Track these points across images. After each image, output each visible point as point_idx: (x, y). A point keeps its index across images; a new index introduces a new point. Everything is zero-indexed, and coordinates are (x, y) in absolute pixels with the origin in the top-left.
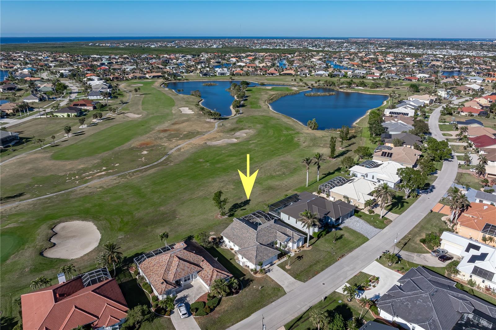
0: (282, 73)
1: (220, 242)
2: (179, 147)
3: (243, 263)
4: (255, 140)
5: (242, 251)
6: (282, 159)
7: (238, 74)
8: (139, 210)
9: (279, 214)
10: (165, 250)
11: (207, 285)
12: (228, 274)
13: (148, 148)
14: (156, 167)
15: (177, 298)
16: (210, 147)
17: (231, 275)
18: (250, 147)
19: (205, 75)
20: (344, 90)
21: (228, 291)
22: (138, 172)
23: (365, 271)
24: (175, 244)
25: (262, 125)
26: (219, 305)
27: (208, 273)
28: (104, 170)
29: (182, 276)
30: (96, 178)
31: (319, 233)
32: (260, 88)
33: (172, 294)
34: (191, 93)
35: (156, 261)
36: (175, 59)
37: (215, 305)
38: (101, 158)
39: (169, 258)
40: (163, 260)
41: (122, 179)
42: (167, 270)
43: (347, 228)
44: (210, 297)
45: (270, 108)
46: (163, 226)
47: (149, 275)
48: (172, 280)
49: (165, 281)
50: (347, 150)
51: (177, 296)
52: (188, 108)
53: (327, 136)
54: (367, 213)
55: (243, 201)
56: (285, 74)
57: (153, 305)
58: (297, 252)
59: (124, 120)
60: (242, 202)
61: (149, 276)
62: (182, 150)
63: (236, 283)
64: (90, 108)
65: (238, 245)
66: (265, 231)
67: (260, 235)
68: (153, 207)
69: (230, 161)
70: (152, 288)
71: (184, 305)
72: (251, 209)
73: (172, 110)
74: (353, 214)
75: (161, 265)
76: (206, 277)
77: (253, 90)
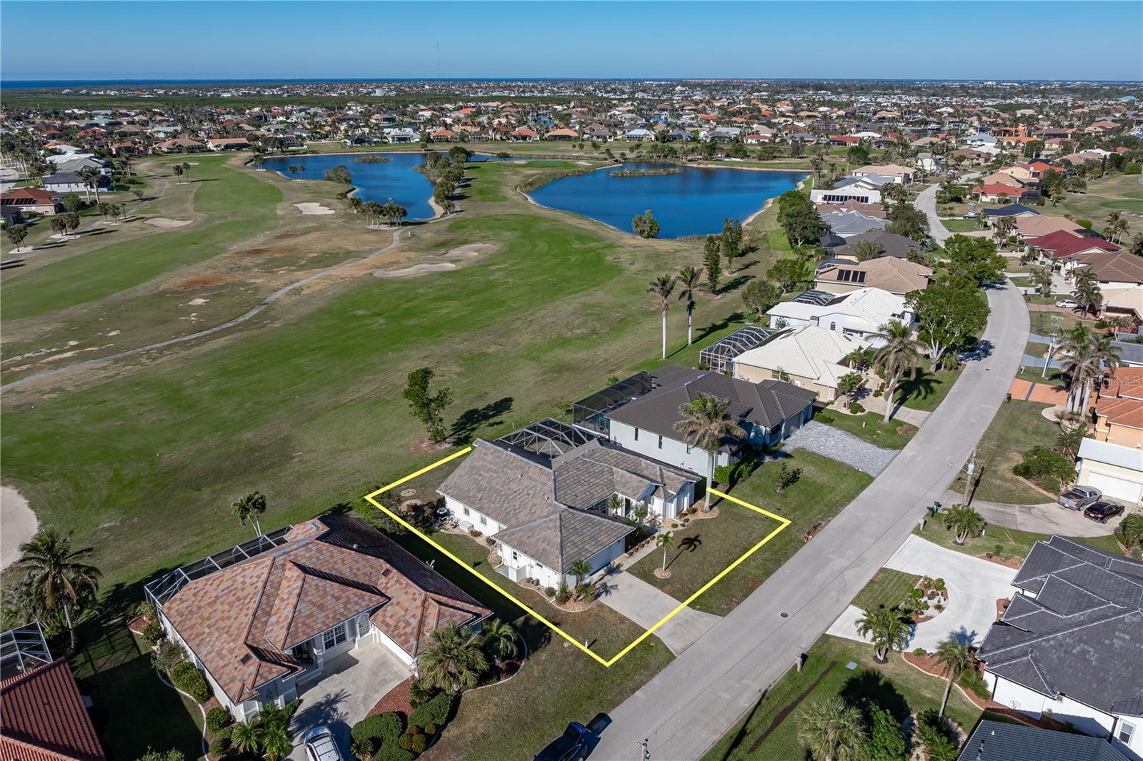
0: (547, 135)
1: (437, 516)
2: (296, 285)
3: (520, 571)
4: (504, 263)
5: (513, 534)
6: (583, 299)
7: (440, 139)
8: (173, 445)
9: (605, 426)
10: (255, 549)
11: (408, 651)
12: (478, 610)
13: (206, 291)
14: (231, 333)
15: (300, 711)
16: (382, 282)
17: (488, 613)
18: (492, 278)
19: (360, 141)
20: (700, 164)
21: (482, 665)
22: (174, 349)
23: (895, 564)
24: (289, 529)
25: (517, 233)
26: (455, 721)
27: (407, 610)
28: (73, 348)
29: (318, 627)
30: (43, 368)
31: (732, 468)
32: (498, 164)
33: (282, 696)
34: (326, 175)
35: (222, 587)
36: (282, 115)
37: (440, 722)
38: (65, 320)
39: (266, 570)
40: (248, 581)
41: (124, 366)
42: (263, 611)
43: (802, 452)
44: (421, 692)
45: (530, 200)
46: (251, 483)
47: (198, 635)
48: (279, 646)
49: (255, 650)
50: (744, 277)
51: (301, 701)
52: (318, 204)
53: (686, 250)
54: (846, 411)
55: (492, 403)
56: (555, 138)
57: (210, 742)
58: (680, 528)
59: (145, 232)
60: (489, 406)
61: (197, 641)
62: (305, 292)
63: (508, 638)
64: (49, 210)
65: (496, 518)
66: (578, 469)
67: (565, 480)
68: (220, 433)
69: (443, 311)
70: (207, 681)
71: (326, 731)
72: (517, 421)
73: (275, 209)
74: (810, 416)
75: (239, 599)
76: (402, 624)
77: (482, 167)
